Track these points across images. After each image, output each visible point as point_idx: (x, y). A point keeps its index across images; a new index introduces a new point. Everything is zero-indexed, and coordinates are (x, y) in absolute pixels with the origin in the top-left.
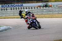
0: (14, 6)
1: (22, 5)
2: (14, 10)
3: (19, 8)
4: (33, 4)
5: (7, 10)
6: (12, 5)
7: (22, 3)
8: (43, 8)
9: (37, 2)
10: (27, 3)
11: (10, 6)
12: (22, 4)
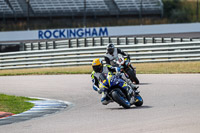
0: (80, 33)
1: (106, 30)
2: (78, 46)
3: (94, 42)
4: (141, 26)
5: (55, 46)
6: (73, 30)
7: (106, 25)
8: (172, 41)
9: (153, 23)
10: (121, 25)
11: (65, 33)
12: (103, 29)
